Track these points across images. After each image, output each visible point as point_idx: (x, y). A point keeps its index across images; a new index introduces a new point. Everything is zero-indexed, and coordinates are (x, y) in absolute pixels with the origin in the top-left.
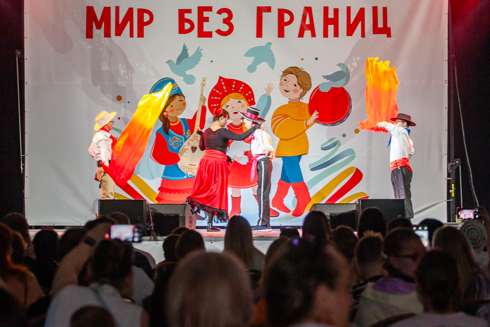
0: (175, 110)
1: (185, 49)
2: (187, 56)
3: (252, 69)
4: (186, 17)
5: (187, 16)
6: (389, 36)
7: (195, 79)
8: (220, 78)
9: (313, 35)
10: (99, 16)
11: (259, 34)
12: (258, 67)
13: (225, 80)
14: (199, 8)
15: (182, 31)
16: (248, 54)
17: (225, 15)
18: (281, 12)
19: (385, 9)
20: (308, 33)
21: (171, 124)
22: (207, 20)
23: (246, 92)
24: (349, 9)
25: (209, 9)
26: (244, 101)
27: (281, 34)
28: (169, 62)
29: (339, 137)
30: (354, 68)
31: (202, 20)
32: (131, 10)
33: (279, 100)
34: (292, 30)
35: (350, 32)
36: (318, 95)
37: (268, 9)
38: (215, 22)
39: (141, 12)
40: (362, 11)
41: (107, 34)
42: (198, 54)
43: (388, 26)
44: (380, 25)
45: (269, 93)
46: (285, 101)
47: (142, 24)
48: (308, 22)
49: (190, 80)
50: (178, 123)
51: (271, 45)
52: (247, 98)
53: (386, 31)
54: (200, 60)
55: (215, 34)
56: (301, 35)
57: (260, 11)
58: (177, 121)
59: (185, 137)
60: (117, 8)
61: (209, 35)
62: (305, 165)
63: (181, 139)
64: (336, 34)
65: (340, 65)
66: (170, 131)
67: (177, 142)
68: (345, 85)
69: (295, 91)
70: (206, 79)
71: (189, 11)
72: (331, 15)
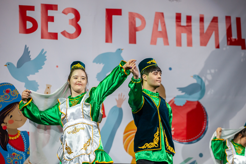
0: (15, 122)
1: (27, 52)
2: (29, 59)
4: (28, 15)
5: (29, 13)
6: (244, 48)
7: (38, 86)
9: (166, 43)
11: (109, 38)
14: (43, 5)
18: (132, 16)
19: (238, 20)
21: (10, 138)
22: (51, 19)
25: (55, 7)
27: (133, 40)
28: (8, 65)
29: (196, 157)
30: (209, 81)
34: (144, 36)
35: (204, 43)
37: (118, 12)
40: (215, 20)
42: (42, 58)
43: (243, 38)
44: (234, 36)
45: (121, 105)
48: (160, 29)
50: (18, 137)
51: (121, 52)
53: (240, 42)
54: (44, 64)
55: (60, 36)
56: (153, 42)
58: (17, 134)
59: (26, 153)
61: (55, 36)
63: (22, 155)
64: (190, 43)
65: (195, 76)
66: (9, 145)
67: (17, 160)
68: (200, 98)
70: (51, 86)
71: (32, 8)
72: (184, 22)
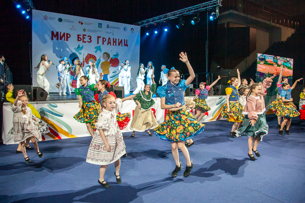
1: (79, 45)
2: (80, 47)
3: (96, 52)
5: (80, 36)
6: (128, 46)
7: (82, 53)
8: (88, 53)
9: (111, 45)
10: (55, 34)
11: (98, 43)
12: (98, 51)
13: (90, 54)
14: (83, 35)
15: (78, 40)
16: (95, 48)
17: (90, 37)
18: (103, 38)
19: (127, 40)
20: (109, 44)
23: (94, 58)
24: (119, 39)
25: (86, 35)
26: (94, 60)
27: (103, 44)
28: (75, 48)
29: (117, 70)
30: (120, 54)
31: (84, 38)
32: (64, 33)
33: (103, 60)
34: (106, 43)
35: (119, 45)
36: (112, 59)
37: (100, 37)
38: (87, 39)
39: (67, 34)
40: (122, 40)
41: (58, 39)
42: (82, 47)
44: (126, 44)
45: (100, 58)
46: (104, 61)
47: (67, 37)
48: (109, 41)
49: (80, 53)
51: (101, 46)
52: (95, 59)
53: (127, 45)
55: (87, 42)
56: (108, 44)
57: (99, 37)
60: (60, 32)
61: (85, 42)
62: (109, 76)
64: (116, 45)
65: (117, 53)
68: (118, 57)
69: (106, 58)
70: (85, 53)
71: (80, 35)
72: (115, 40)
